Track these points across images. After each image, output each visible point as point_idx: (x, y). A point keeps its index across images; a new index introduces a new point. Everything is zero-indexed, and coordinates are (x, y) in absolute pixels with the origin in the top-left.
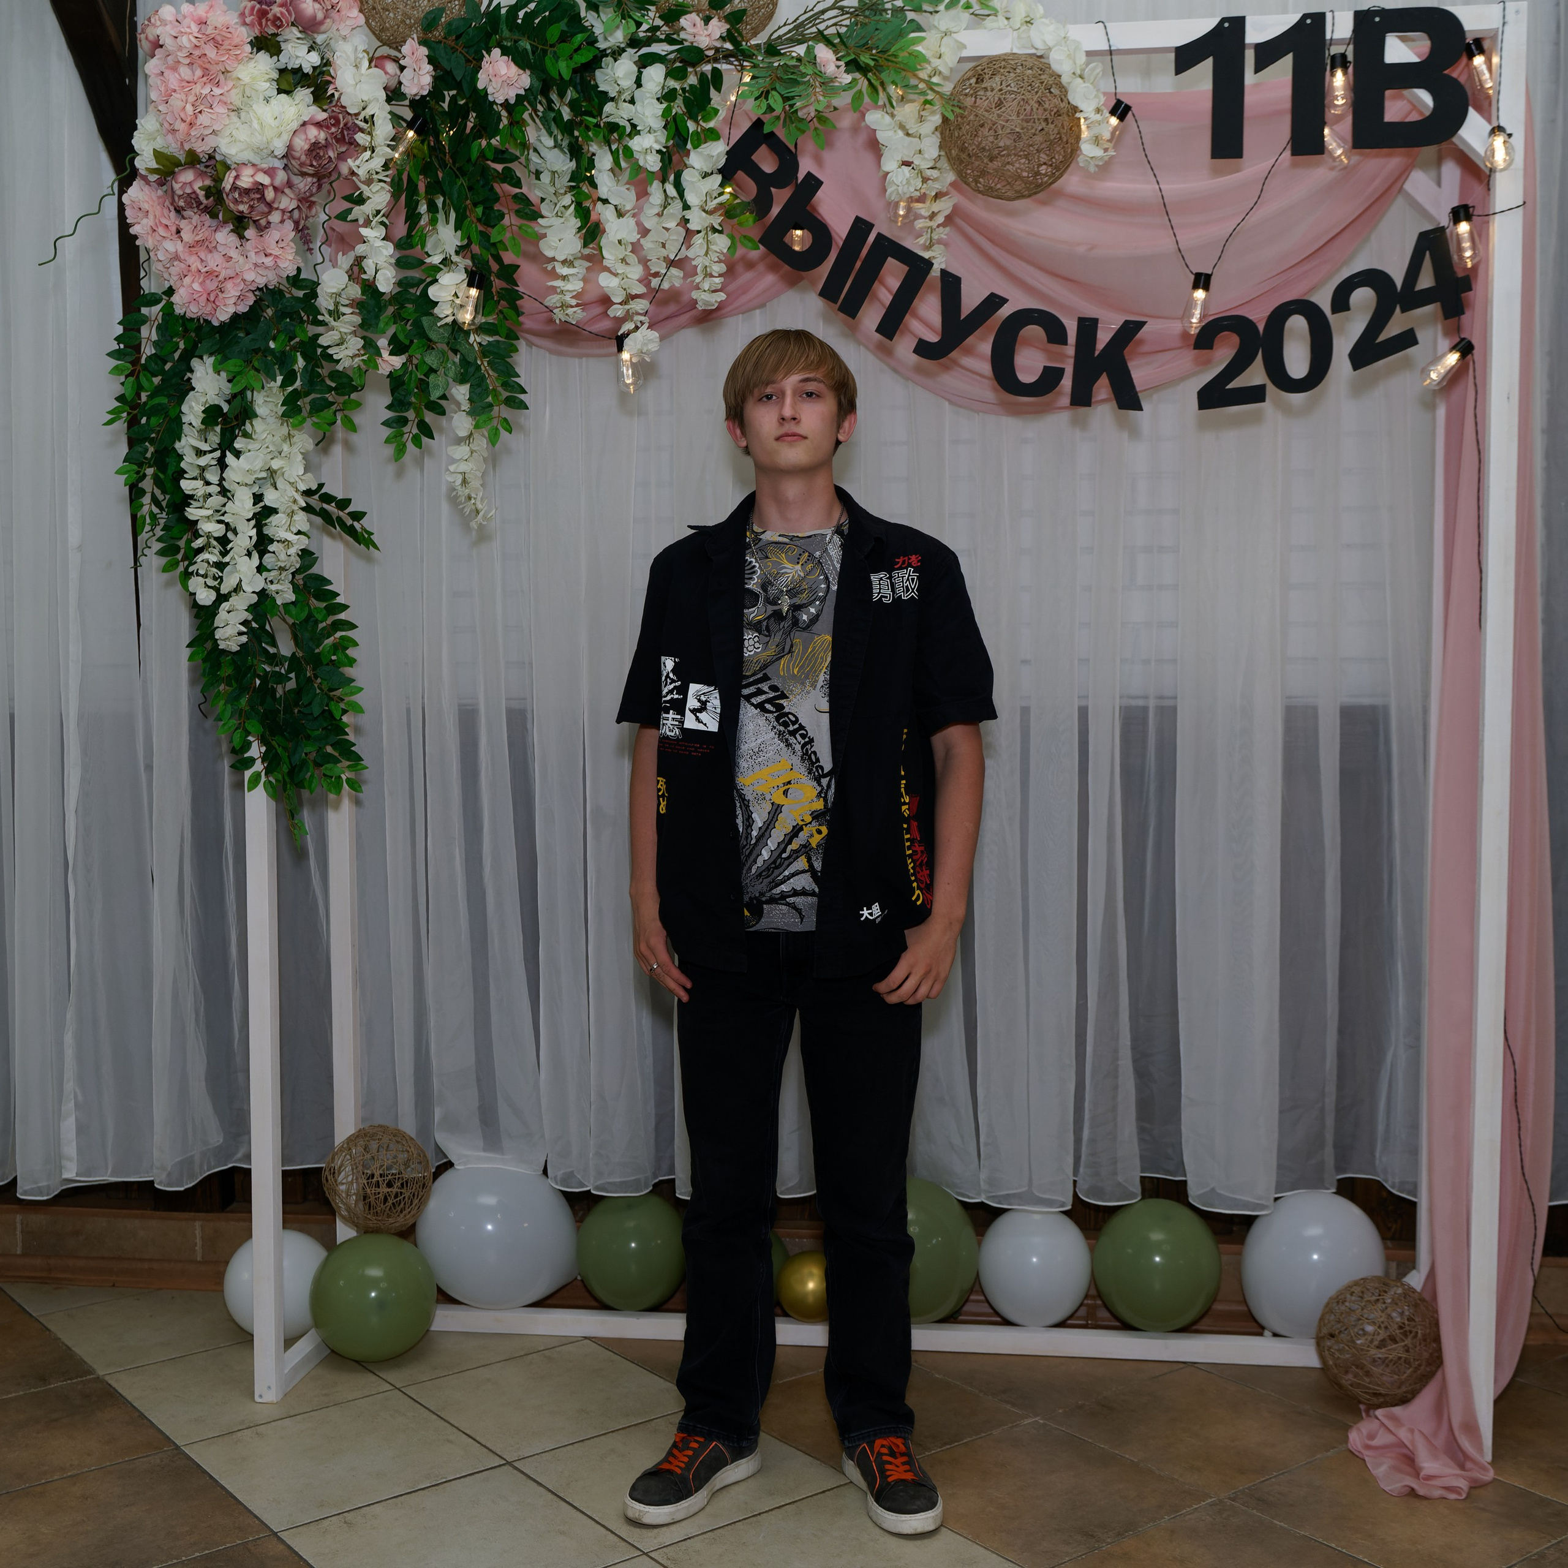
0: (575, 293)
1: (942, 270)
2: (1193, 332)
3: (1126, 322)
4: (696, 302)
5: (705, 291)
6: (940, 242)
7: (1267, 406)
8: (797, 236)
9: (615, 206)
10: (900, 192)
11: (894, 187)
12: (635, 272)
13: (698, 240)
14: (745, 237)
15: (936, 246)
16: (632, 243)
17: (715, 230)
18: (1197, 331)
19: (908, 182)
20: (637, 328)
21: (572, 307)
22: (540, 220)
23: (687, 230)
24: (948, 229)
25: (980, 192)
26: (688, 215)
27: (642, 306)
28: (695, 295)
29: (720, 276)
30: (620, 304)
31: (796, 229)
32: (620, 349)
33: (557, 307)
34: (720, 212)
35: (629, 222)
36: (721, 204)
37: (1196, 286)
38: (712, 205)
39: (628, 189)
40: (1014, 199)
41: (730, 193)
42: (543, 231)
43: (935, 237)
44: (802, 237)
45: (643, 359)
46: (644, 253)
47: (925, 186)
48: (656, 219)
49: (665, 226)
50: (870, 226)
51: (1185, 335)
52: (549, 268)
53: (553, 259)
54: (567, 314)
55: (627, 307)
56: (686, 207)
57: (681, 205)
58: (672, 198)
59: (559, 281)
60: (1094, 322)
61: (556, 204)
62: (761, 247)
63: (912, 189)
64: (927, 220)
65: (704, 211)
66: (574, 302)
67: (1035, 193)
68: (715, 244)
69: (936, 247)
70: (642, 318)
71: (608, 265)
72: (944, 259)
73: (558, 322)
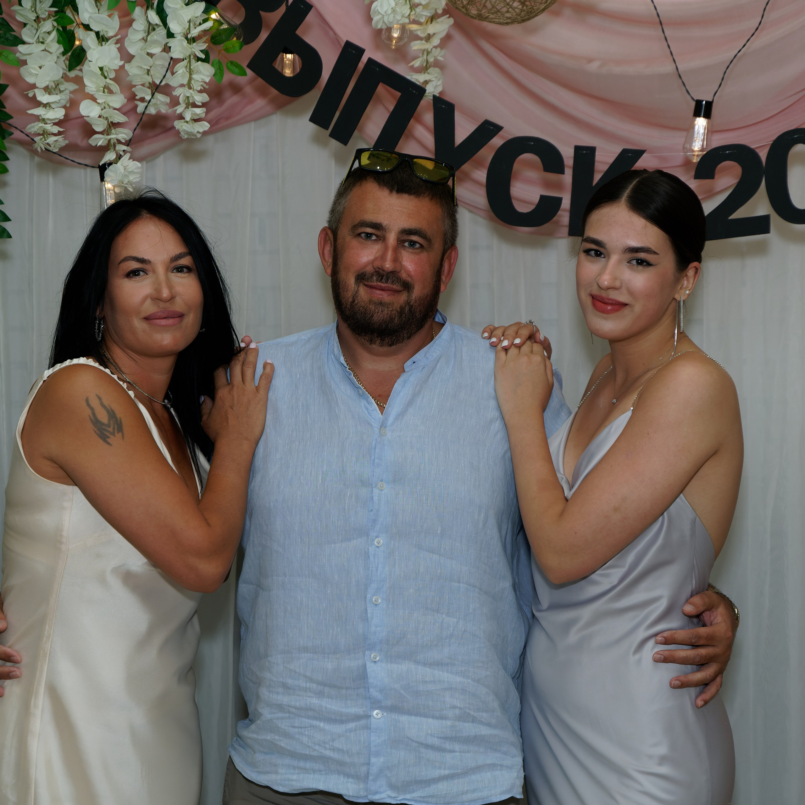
0: (57, 121)
1: (434, 96)
2: (696, 160)
3: (625, 151)
4: (178, 132)
5: (187, 122)
6: (437, 64)
7: (772, 237)
8: (288, 60)
9: (97, 34)
10: (386, 21)
11: (380, 16)
12: (118, 100)
13: (181, 69)
14: (232, 63)
15: (431, 68)
16: (115, 70)
17: (199, 59)
18: (699, 160)
19: (394, 11)
20: (119, 157)
21: (55, 135)
22: (21, 48)
23: (172, 58)
24: (443, 52)
25: (472, 17)
26: (172, 43)
27: (124, 136)
28: (178, 125)
29: (204, 105)
30: (102, 133)
31: (287, 53)
32: (102, 179)
33: (39, 135)
34: (204, 39)
35: (111, 48)
36: (205, 32)
37: (697, 114)
38: (195, 32)
39: (110, 16)
40: (507, 24)
41: (215, 20)
42: (23, 58)
43: (431, 60)
44: (293, 62)
45: (126, 189)
46: (128, 79)
47: (413, 13)
48: (141, 44)
49: (149, 51)
50: (361, 51)
51: (687, 163)
52: (31, 95)
53: (34, 86)
54: (48, 144)
55: (109, 137)
56: (170, 35)
57: (164, 32)
58: (157, 25)
59: (41, 108)
60: (592, 150)
61: (37, 30)
62: (249, 72)
63: (399, 17)
64: (423, 42)
65: (186, 38)
66: (56, 129)
67: (529, 19)
68: (198, 72)
69: (431, 70)
70: (125, 148)
71: (91, 93)
72: (440, 82)
73: (39, 150)
